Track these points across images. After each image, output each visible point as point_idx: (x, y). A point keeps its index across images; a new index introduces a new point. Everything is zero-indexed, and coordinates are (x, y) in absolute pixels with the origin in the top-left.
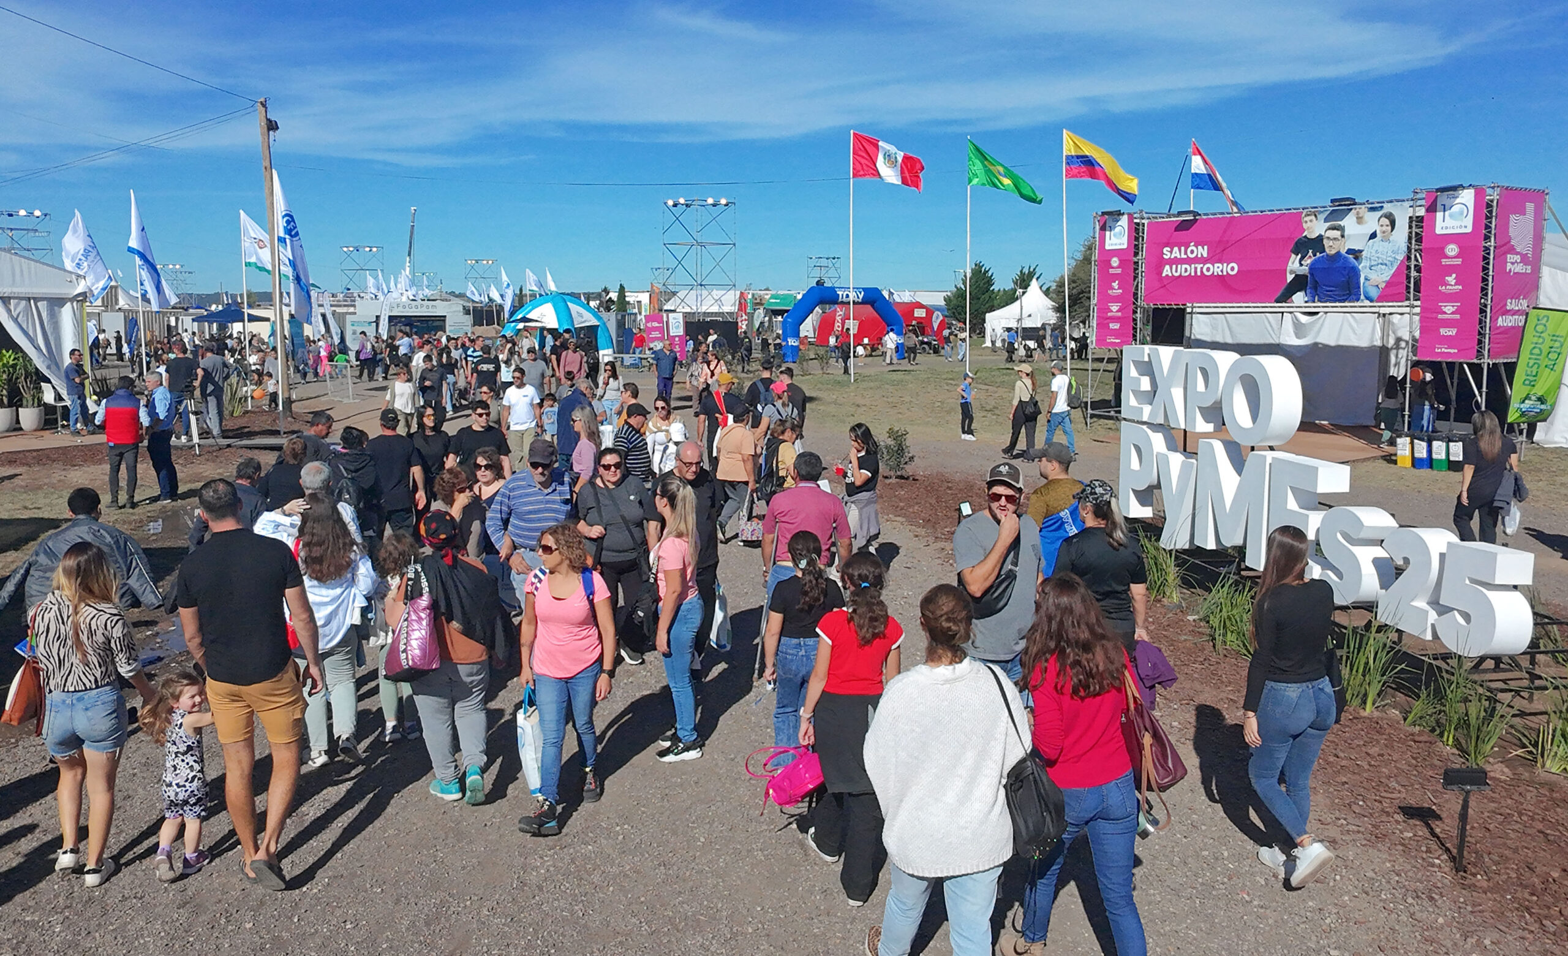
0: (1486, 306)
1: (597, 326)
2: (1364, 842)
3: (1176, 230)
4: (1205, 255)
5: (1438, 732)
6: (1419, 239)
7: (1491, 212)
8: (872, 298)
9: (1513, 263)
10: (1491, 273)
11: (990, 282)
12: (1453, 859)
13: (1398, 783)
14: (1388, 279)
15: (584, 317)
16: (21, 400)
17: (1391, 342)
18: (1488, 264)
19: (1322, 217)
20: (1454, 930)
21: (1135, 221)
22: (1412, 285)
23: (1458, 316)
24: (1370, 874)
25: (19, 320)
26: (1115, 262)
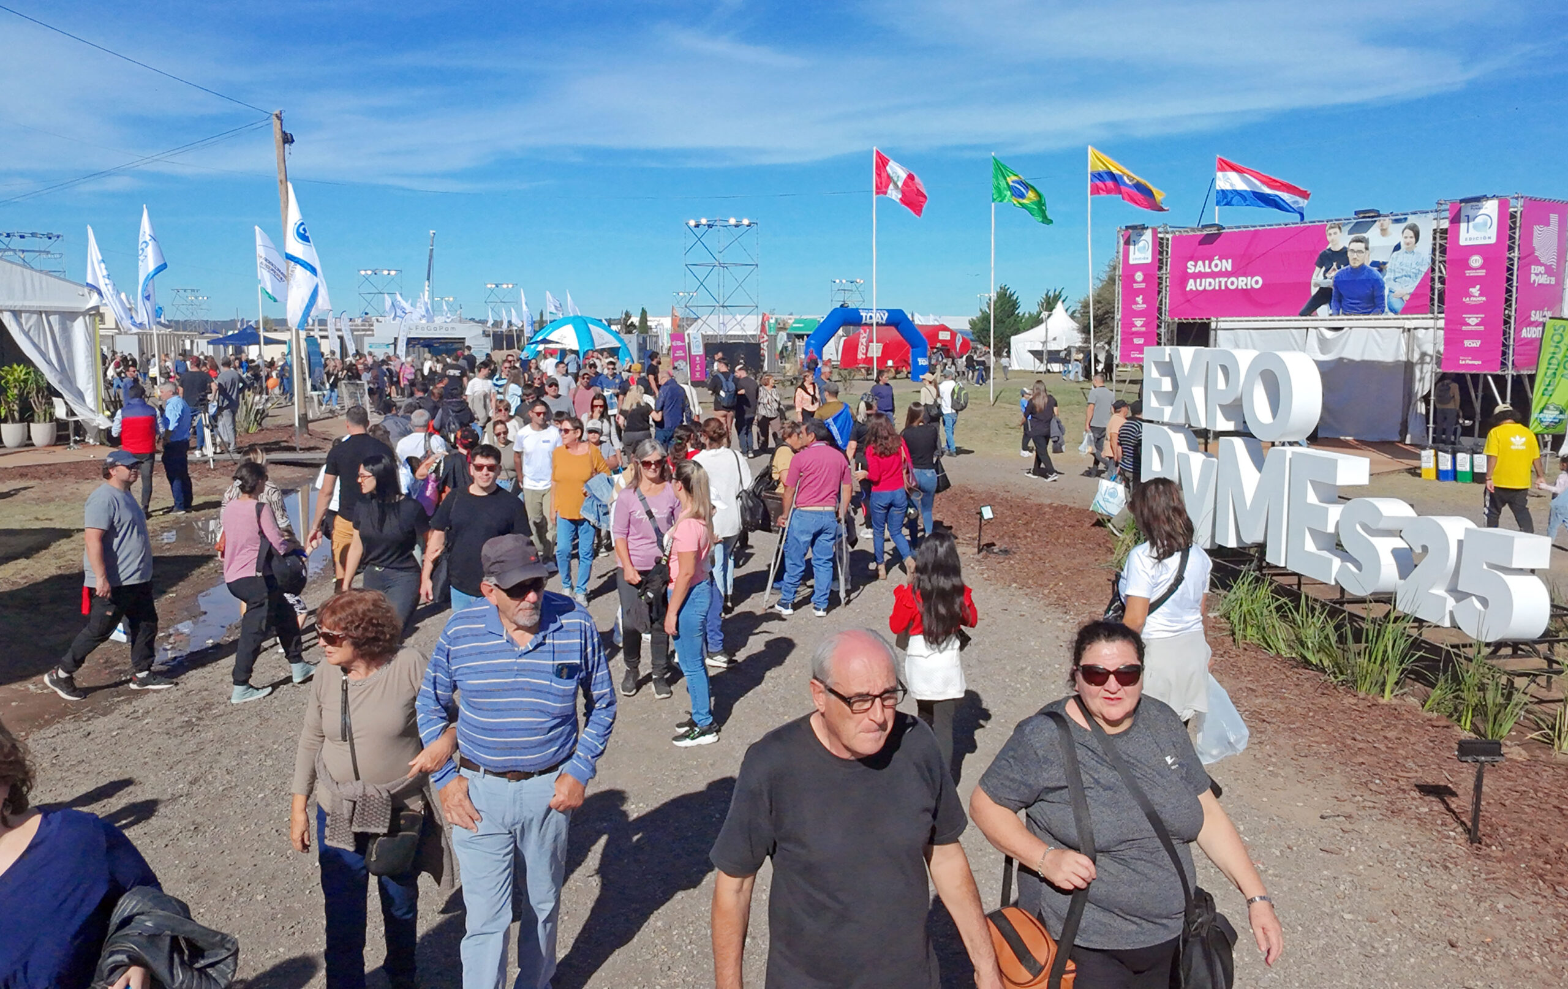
0: (1509, 317)
1: (619, 348)
2: (1380, 817)
3: (1200, 244)
4: (1229, 269)
5: (1455, 717)
6: (1443, 251)
7: (1514, 223)
8: (897, 320)
9: (1537, 275)
10: (1515, 284)
11: (1014, 305)
12: (1468, 831)
13: (1415, 763)
14: (1412, 291)
15: (605, 339)
16: (32, 415)
17: (1416, 357)
18: (1512, 274)
19: (1346, 229)
20: (1468, 896)
21: (1160, 235)
22: (1436, 297)
23: (1482, 328)
24: (1385, 845)
25: (31, 334)
26: (1139, 276)
